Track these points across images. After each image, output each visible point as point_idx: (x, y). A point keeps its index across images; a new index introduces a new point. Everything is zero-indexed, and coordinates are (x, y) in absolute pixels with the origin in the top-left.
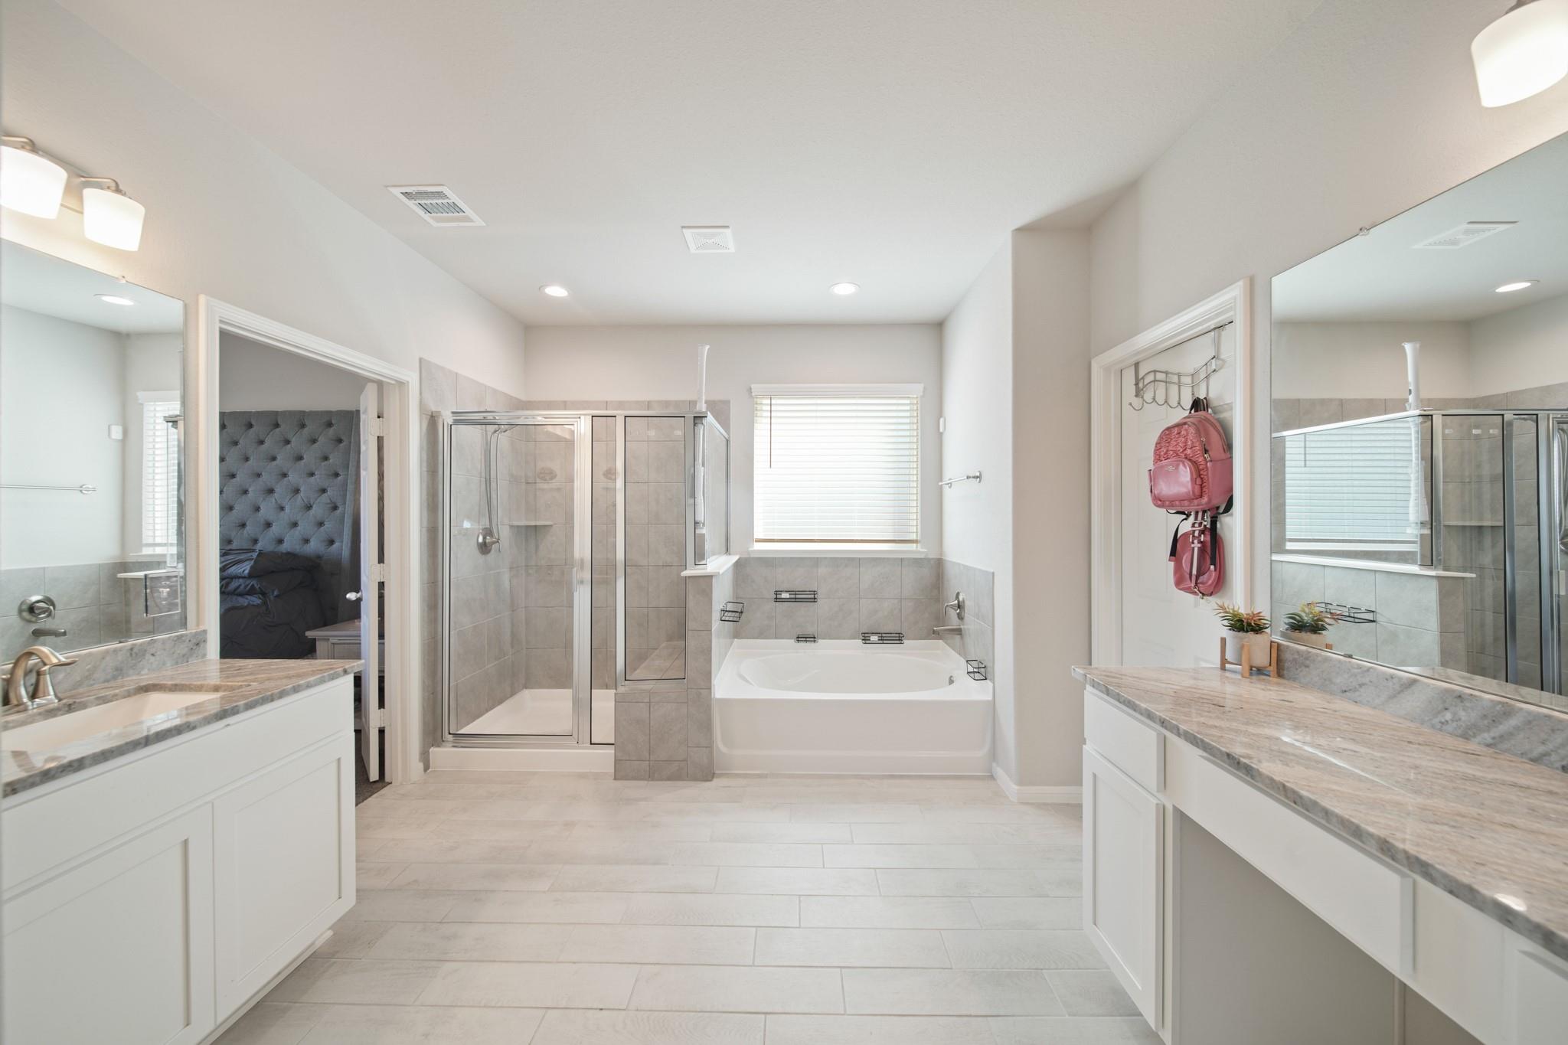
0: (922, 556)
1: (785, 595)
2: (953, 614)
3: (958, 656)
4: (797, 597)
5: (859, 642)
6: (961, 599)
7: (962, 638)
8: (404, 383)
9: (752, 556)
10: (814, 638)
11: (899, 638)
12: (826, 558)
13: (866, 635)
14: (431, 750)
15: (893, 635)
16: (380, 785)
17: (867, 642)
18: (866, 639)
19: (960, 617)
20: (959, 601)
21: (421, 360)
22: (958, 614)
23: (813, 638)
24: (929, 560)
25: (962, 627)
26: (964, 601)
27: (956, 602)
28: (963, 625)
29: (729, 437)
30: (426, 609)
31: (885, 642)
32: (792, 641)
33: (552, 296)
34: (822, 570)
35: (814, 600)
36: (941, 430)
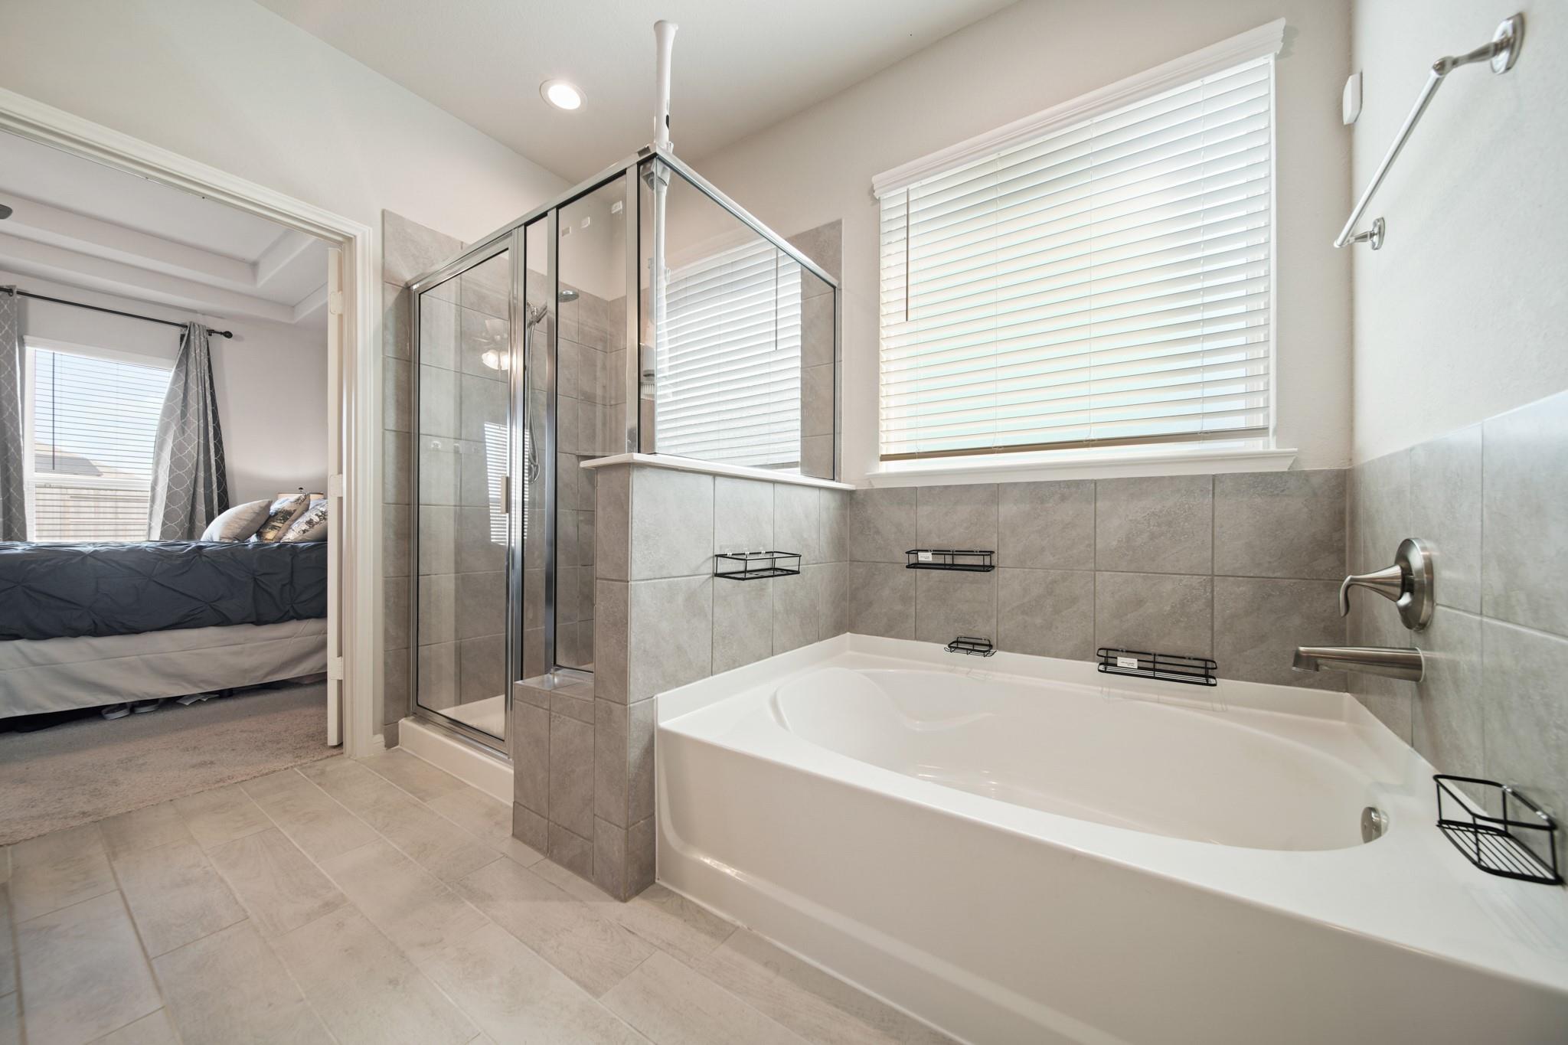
0: (1283, 467)
1: (925, 557)
2: (1387, 612)
3: (1407, 747)
4: (950, 561)
5: (1094, 666)
6: (1417, 559)
7: (1422, 692)
8: (351, 238)
9: (875, 487)
10: (990, 646)
11: (1204, 672)
12: (1016, 484)
13: (1111, 654)
14: (400, 722)
15: (1185, 662)
16: (335, 752)
17: (1109, 668)
18: (1107, 664)
19: (1413, 619)
20: (1407, 571)
21: (383, 212)
22: (1405, 611)
23: (982, 647)
24: (1306, 476)
25: (1422, 654)
26: (1429, 567)
27: (1396, 570)
28: (1428, 646)
29: (840, 284)
30: (392, 536)
31: (1158, 674)
32: (941, 648)
33: (561, 109)
34: (1008, 510)
35: (988, 568)
36: (1348, 115)
